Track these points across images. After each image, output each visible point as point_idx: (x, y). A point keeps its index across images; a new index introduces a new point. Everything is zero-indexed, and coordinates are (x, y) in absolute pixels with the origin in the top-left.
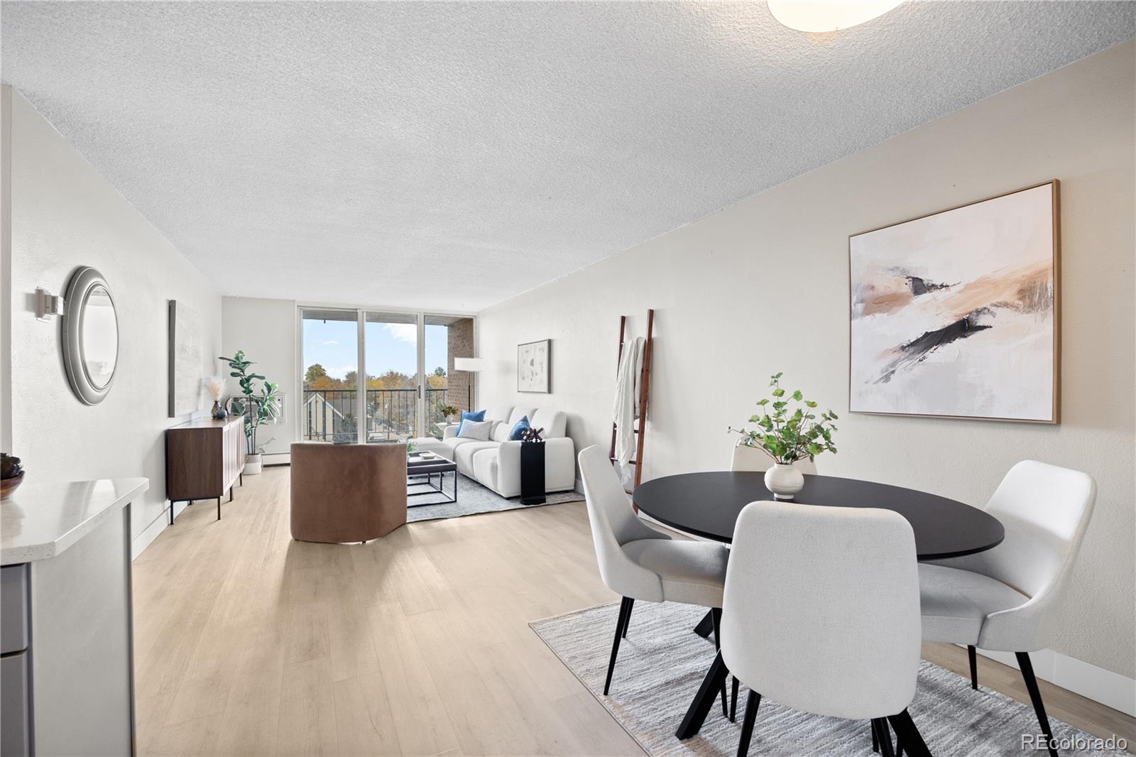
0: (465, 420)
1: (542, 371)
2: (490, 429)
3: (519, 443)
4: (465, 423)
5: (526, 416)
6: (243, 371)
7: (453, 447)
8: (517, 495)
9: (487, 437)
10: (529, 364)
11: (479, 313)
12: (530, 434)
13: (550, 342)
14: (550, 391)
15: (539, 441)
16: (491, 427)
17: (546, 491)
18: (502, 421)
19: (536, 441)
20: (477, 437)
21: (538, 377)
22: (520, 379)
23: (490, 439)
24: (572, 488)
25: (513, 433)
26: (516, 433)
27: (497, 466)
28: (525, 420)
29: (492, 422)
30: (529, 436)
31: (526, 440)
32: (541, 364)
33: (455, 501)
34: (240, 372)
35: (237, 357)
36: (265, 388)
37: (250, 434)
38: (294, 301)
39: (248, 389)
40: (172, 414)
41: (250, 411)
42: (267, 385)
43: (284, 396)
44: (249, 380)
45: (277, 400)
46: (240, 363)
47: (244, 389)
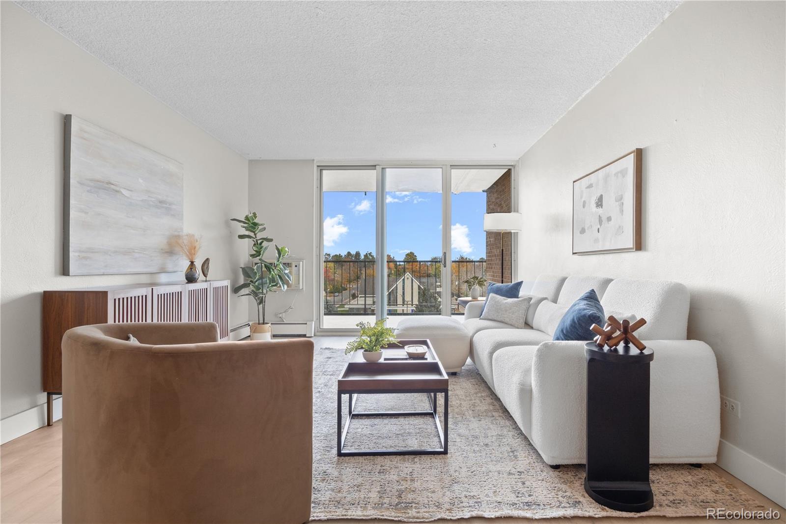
0: (491, 295)
1: (622, 211)
2: (528, 309)
3: (581, 346)
4: (491, 299)
5: (593, 290)
6: (255, 235)
7: (471, 334)
8: (575, 462)
9: (522, 321)
10: (593, 205)
11: (518, 161)
12: (613, 331)
13: (639, 154)
14: (639, 245)
15: (634, 351)
16: (531, 305)
17: (652, 461)
18: (546, 299)
19: (627, 348)
20: (507, 320)
21: (612, 223)
22: (577, 232)
23: (528, 325)
24: (713, 460)
25: (568, 322)
26: (573, 325)
27: (531, 390)
28: (592, 297)
29: (531, 299)
30: (608, 337)
31: (601, 346)
32: (620, 199)
33: (445, 452)
34: (252, 234)
35: (247, 218)
36: (277, 252)
37: (261, 301)
38: (314, 160)
39: (258, 253)
40: (65, 271)
41: (261, 278)
42: (278, 249)
43: (301, 263)
44: (261, 243)
45: (294, 266)
46: (252, 224)
47: (255, 253)
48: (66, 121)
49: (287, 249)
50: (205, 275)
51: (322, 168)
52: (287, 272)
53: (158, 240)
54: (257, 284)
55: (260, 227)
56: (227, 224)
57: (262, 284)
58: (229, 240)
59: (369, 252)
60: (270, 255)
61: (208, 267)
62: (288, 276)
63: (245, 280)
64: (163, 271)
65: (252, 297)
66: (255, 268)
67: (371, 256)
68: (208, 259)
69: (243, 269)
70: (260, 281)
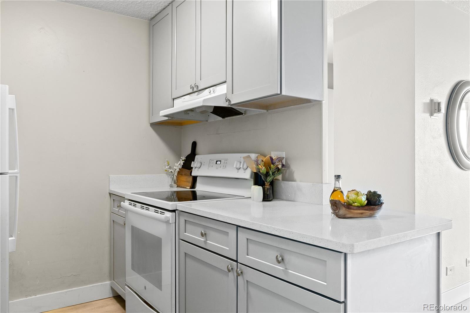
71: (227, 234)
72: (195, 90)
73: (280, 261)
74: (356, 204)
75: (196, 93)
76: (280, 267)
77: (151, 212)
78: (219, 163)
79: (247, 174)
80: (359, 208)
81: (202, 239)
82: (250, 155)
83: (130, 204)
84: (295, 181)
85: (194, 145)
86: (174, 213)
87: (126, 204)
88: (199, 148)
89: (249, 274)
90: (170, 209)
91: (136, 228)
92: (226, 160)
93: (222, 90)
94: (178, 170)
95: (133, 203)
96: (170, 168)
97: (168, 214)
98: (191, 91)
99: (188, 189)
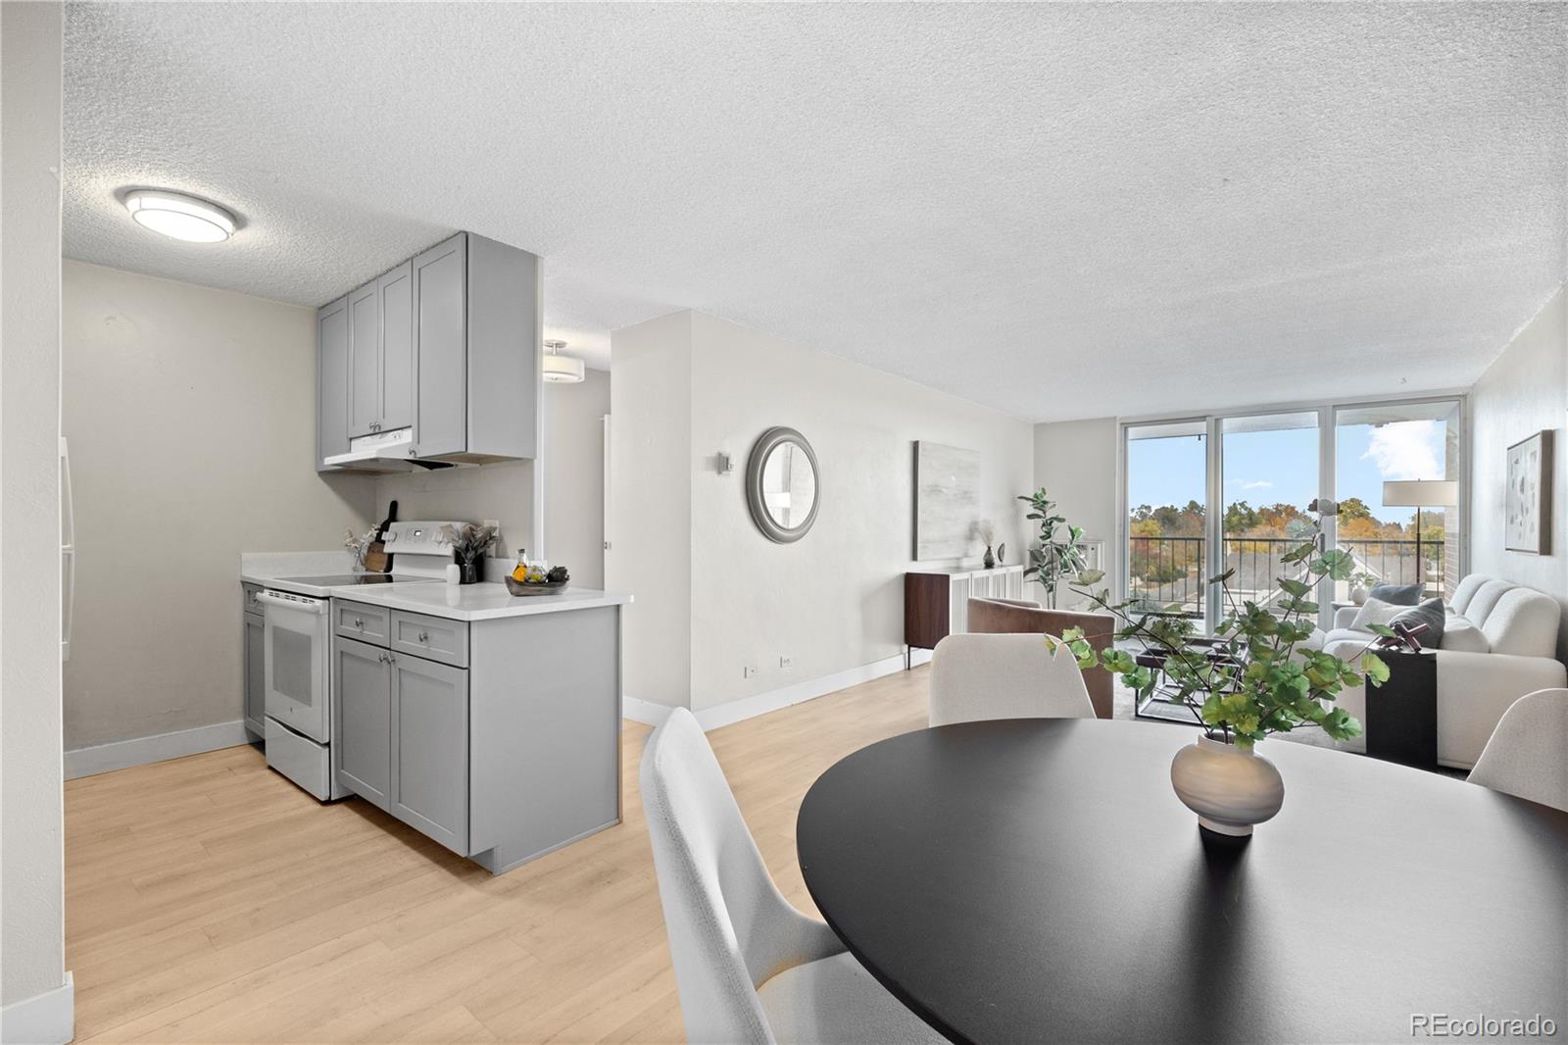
6: (1044, 513)
13: (1547, 438)
30: (1387, 639)
34: (1040, 513)
35: (1036, 496)
36: (1069, 532)
37: (1051, 589)
38: (1115, 418)
39: (1048, 535)
40: (915, 557)
41: (1051, 562)
42: (1071, 530)
43: (1099, 545)
44: (1051, 523)
45: (1090, 547)
46: (1040, 503)
47: (1044, 534)
48: (915, 445)
49: (1082, 530)
50: (1001, 561)
51: (1126, 426)
52: (1082, 556)
53: (962, 528)
54: (1045, 568)
55: (1049, 505)
56: (1014, 503)
57: (1053, 569)
58: (1014, 520)
59: (1241, 502)
60: (1061, 535)
61: (1003, 552)
62: (1083, 562)
63: (1031, 563)
64: (966, 555)
65: (1040, 585)
66: (1043, 550)
67: (1246, 509)
68: (1003, 545)
69: (1032, 553)
70: (1050, 566)
71: (381, 618)
72: (377, 431)
73: (424, 638)
74: (532, 580)
75: (379, 435)
76: (423, 646)
77: (299, 602)
78: (418, 534)
79: (449, 550)
80: (535, 584)
81: (358, 630)
82: (453, 523)
83: (271, 595)
84: (507, 558)
85: (394, 506)
86: (327, 601)
87: (265, 595)
88: (401, 512)
89: (404, 662)
90: (321, 596)
91: (283, 630)
92: (427, 530)
93: (407, 436)
94: (367, 544)
95: (275, 592)
96: (355, 541)
97: (318, 603)
98: (371, 431)
99: (382, 573)
